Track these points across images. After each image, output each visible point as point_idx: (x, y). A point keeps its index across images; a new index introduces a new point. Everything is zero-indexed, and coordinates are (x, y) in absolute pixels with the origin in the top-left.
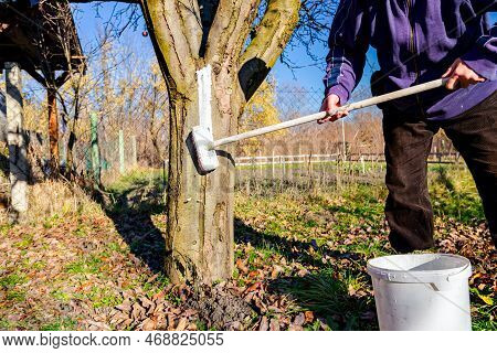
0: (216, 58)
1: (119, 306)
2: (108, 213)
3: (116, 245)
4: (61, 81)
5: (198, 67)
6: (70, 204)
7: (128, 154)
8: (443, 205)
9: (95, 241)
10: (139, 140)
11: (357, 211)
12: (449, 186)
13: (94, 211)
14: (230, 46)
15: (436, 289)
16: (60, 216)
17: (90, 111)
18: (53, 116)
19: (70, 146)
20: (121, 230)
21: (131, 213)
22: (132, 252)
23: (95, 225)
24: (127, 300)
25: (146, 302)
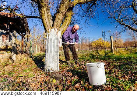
0: (55, 27)
1: (34, 77)
2: (33, 60)
3: (34, 66)
4: (25, 35)
5: (52, 29)
6: (25, 58)
7: (38, 50)
8: (98, 57)
9: (30, 65)
10: (40, 47)
11: (82, 58)
12: (99, 54)
13: (30, 60)
14: (58, 25)
15: (98, 67)
16: (23, 61)
17: (30, 41)
18: (23, 41)
19: (26, 47)
20: (36, 63)
21: (38, 60)
22: (38, 67)
23: (30, 63)
24: (36, 75)
25: (40, 75)
